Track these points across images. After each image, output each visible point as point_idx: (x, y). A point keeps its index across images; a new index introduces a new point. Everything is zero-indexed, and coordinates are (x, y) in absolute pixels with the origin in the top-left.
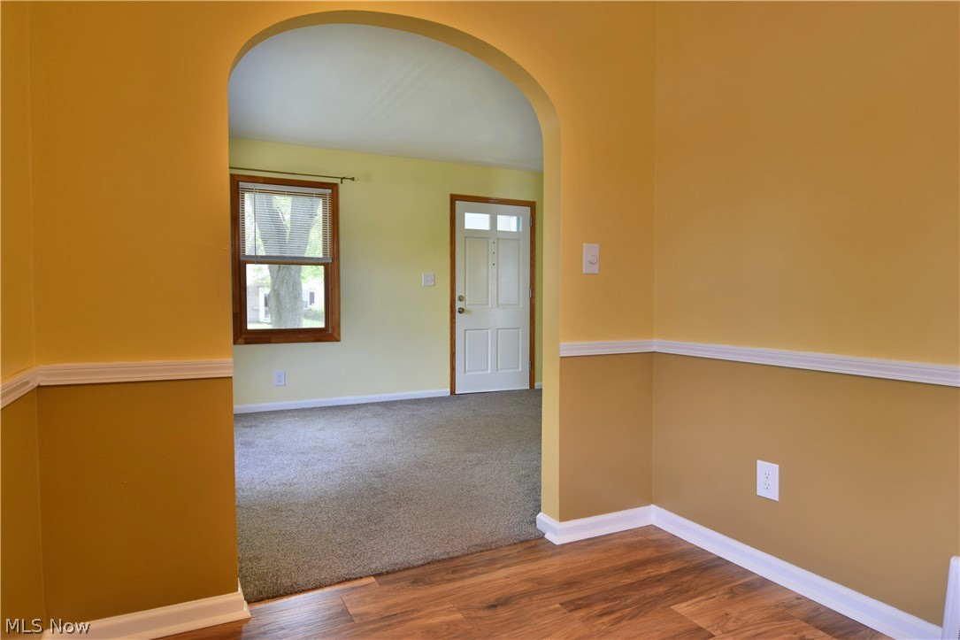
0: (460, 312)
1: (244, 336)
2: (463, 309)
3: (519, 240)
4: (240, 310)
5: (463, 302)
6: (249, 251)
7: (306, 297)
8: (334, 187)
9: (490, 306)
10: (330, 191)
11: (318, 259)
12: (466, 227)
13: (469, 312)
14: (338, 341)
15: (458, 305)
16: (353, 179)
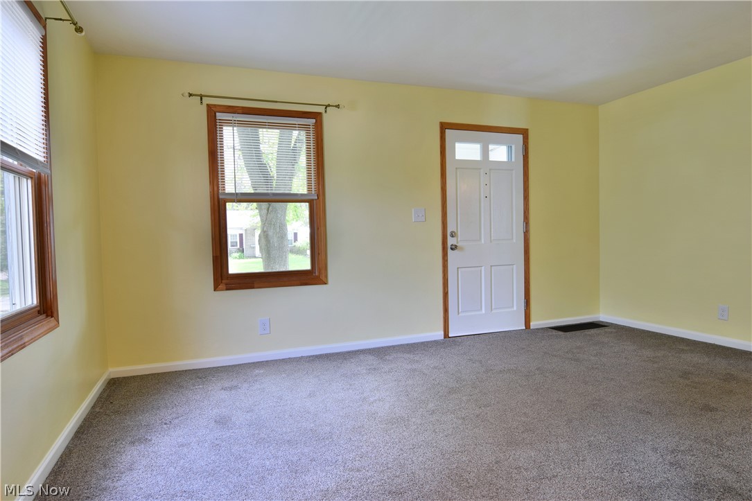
0: (452, 249)
1: (224, 280)
2: (456, 246)
3: (512, 170)
4: (221, 253)
5: (454, 239)
6: (229, 188)
7: (290, 236)
8: (317, 116)
9: (483, 242)
10: (314, 121)
11: (302, 195)
12: (457, 158)
13: (462, 249)
14: (325, 283)
15: (451, 241)
16: (338, 106)
